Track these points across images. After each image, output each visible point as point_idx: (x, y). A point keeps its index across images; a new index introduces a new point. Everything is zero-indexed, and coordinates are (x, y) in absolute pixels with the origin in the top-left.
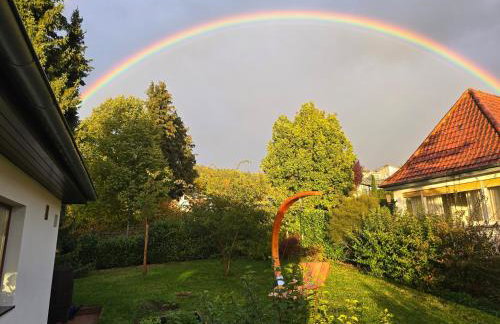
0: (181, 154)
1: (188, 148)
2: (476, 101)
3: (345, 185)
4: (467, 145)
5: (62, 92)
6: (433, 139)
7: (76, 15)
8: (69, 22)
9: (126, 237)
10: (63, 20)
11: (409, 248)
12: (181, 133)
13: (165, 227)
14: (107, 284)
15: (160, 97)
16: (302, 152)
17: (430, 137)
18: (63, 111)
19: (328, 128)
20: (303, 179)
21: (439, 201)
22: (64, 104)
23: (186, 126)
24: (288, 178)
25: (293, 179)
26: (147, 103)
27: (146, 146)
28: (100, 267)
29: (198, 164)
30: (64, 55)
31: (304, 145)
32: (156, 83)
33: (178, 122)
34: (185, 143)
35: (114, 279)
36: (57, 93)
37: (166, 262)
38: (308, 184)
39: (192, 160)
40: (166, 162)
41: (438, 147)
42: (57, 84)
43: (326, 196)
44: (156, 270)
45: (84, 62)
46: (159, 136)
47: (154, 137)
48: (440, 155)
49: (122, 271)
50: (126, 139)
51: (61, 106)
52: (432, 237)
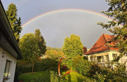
0: (43, 45)
1: (44, 44)
2: (104, 36)
3: (80, 53)
4: (101, 46)
5: (17, 36)
6: (96, 44)
7: (20, 18)
8: (18, 20)
9: (29, 66)
10: (17, 20)
11: (86, 68)
12: (43, 40)
13: (38, 63)
14: (25, 76)
15: (38, 32)
16: (71, 45)
17: (95, 44)
18: (17, 40)
19: (77, 40)
20: (71, 52)
21: (96, 58)
22: (17, 38)
23: (44, 39)
24: (67, 51)
25: (69, 52)
26: (35, 34)
27: (34, 44)
28: (23, 72)
29: (47, 48)
30: (17, 27)
31: (71, 44)
32: (37, 29)
33: (42, 38)
34: (44, 43)
35: (26, 75)
36: (15, 36)
37: (37, 71)
38: (72, 53)
39: (45, 47)
40: (38, 48)
41: (96, 46)
42: (16, 34)
43: (76, 56)
44: (35, 73)
45: (21, 28)
46: (37, 42)
47: (36, 42)
48: (96, 48)
49: (28, 73)
50: (29, 43)
51: (16, 38)
52: (90, 66)
